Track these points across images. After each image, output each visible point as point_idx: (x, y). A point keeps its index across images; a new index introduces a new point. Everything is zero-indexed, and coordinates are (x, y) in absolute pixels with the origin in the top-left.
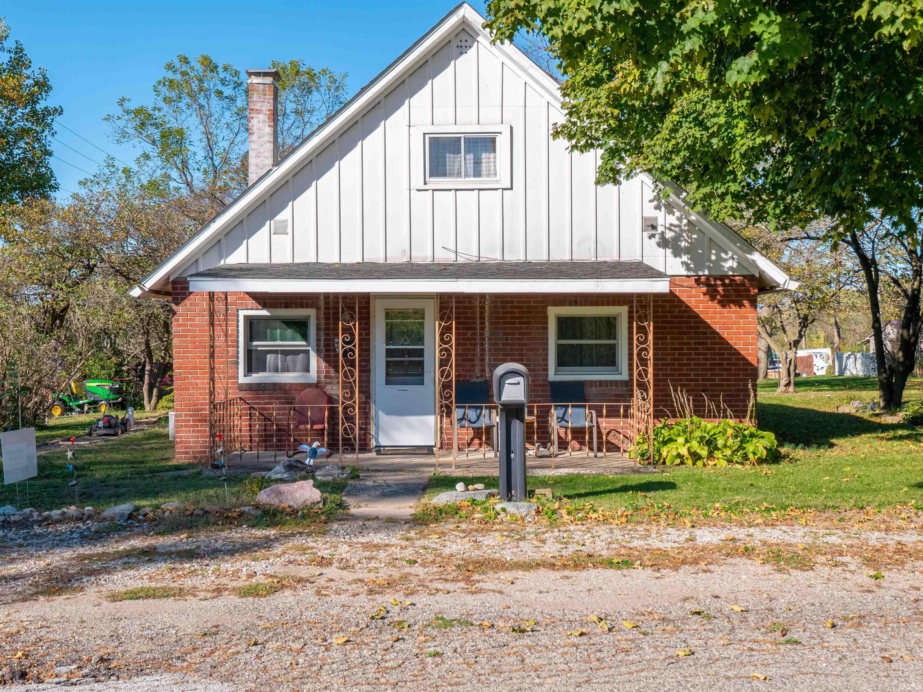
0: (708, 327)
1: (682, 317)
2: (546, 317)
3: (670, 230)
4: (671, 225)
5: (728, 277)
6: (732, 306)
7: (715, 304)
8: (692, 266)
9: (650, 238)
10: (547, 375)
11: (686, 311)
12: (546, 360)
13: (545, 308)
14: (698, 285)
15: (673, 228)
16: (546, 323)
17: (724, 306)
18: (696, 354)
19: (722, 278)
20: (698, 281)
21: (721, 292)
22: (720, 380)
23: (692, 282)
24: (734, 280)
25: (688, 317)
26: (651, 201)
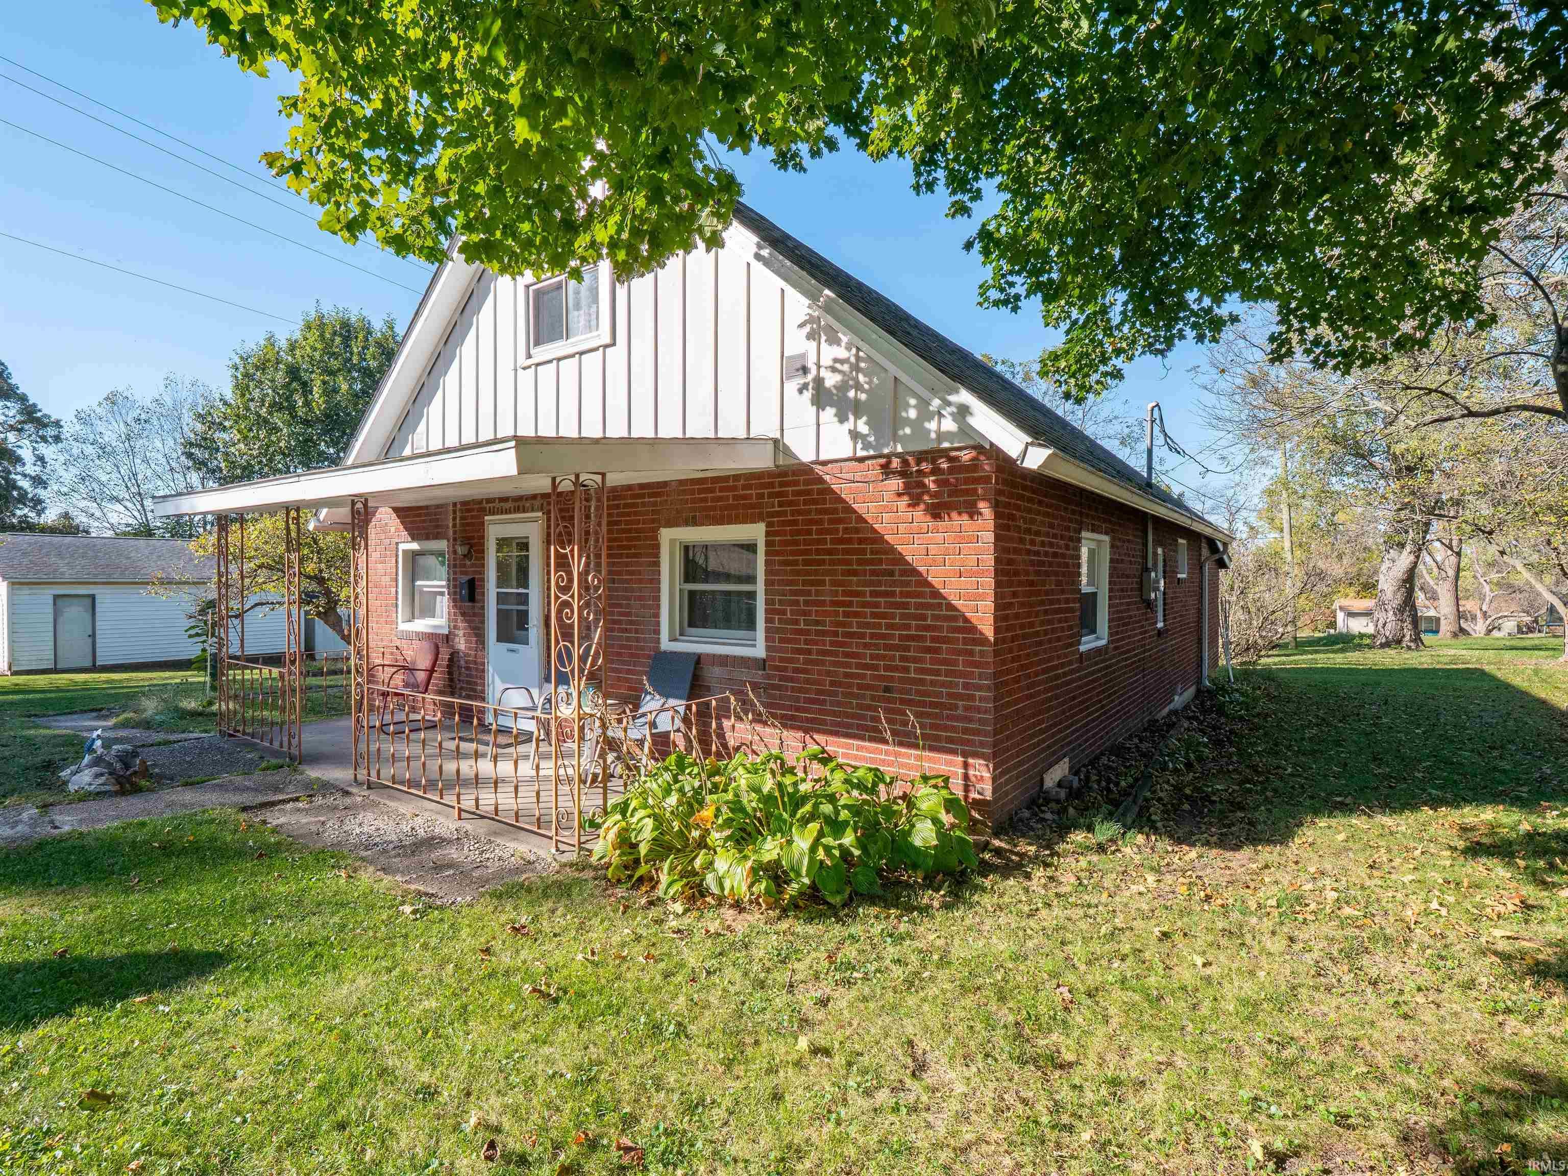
0: (900, 559)
1: (849, 541)
2: (657, 547)
3: (834, 370)
4: (836, 360)
5: (944, 453)
6: (954, 515)
7: (919, 513)
8: (872, 439)
9: (800, 391)
10: (658, 641)
11: (857, 531)
12: (657, 615)
13: (655, 531)
14: (887, 474)
15: (838, 366)
16: (657, 555)
17: (936, 516)
18: (874, 615)
19: (931, 455)
20: (886, 469)
21: (932, 486)
22: (917, 671)
23: (873, 470)
24: (956, 459)
25: (861, 541)
26: (801, 326)
